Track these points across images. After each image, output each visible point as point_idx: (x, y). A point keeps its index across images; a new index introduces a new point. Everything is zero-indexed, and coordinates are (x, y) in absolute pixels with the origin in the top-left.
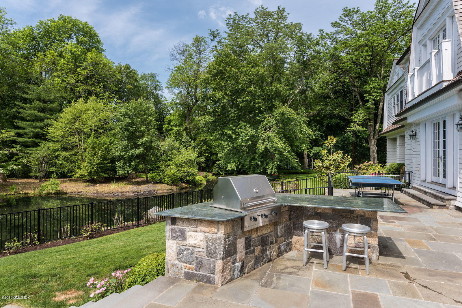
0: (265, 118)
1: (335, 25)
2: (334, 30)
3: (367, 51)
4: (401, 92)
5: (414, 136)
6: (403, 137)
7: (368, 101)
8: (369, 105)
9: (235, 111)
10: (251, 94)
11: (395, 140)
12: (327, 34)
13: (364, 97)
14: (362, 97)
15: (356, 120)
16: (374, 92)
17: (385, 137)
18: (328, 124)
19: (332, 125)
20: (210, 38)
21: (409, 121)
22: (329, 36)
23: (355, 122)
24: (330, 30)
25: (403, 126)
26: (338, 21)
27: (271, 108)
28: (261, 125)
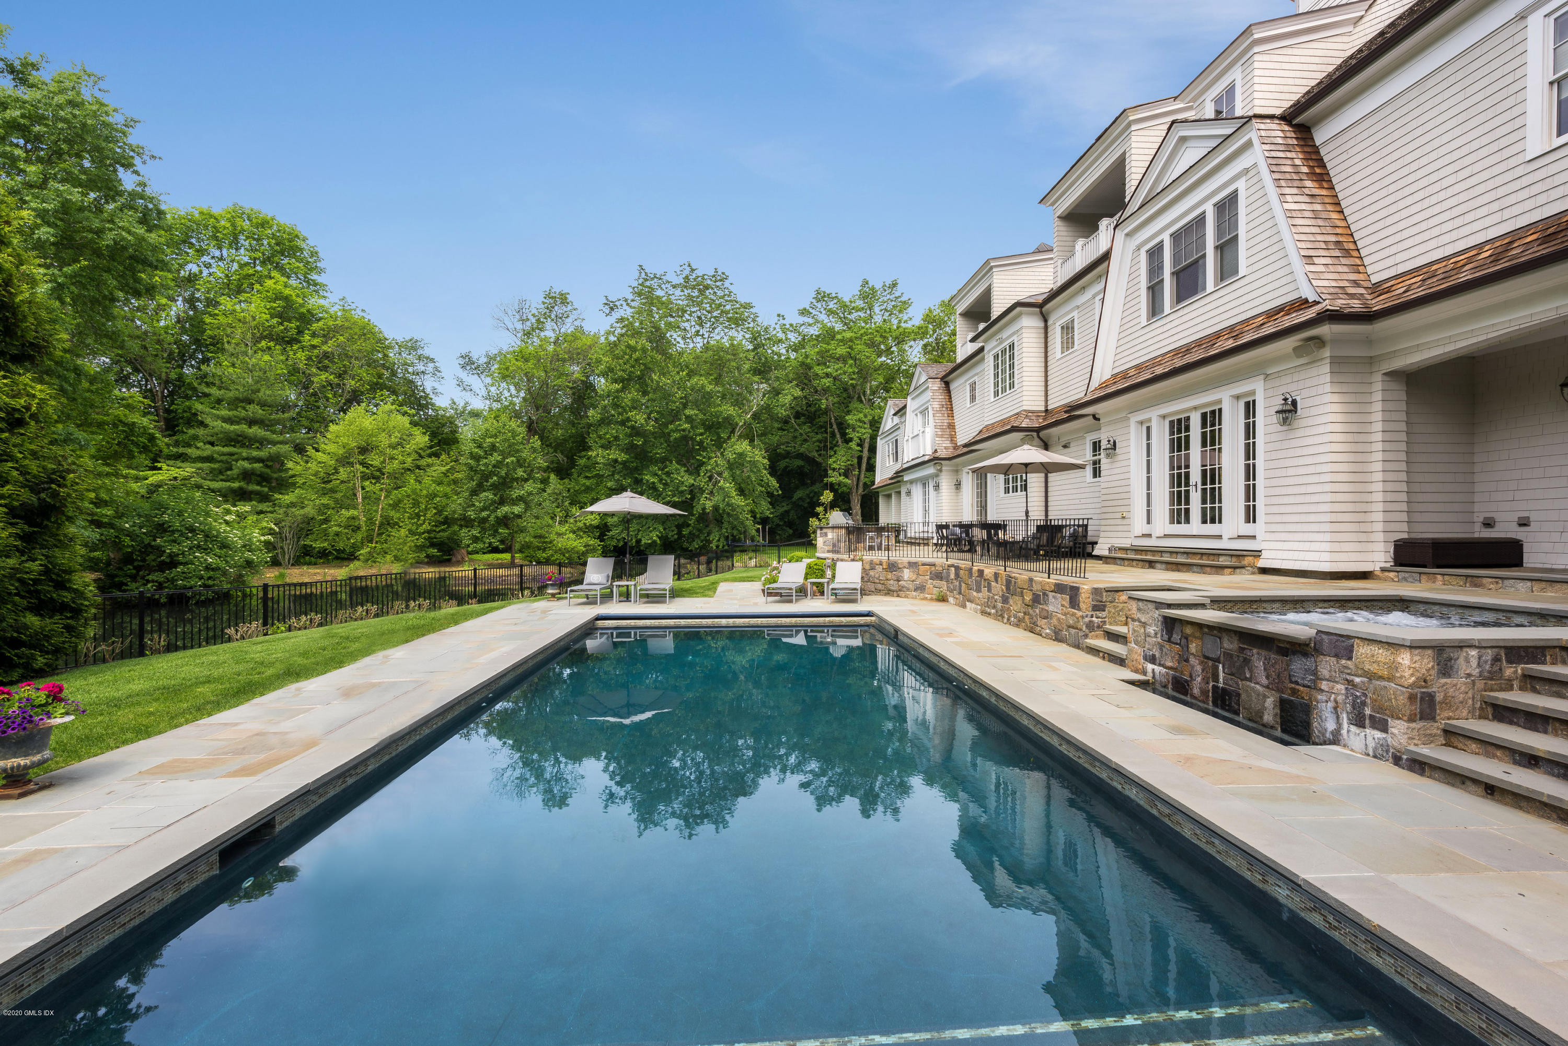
0: (710, 458)
1: (804, 312)
2: (801, 319)
3: (851, 366)
4: (897, 441)
5: (909, 493)
6: (899, 493)
7: (851, 440)
8: (853, 445)
9: (661, 444)
10: (689, 419)
11: (889, 496)
12: (791, 325)
13: (846, 434)
14: (843, 435)
15: (835, 466)
16: (859, 427)
17: (878, 492)
18: (786, 467)
19: (792, 470)
20: (604, 309)
21: (906, 479)
22: (795, 329)
23: (834, 469)
24: (794, 318)
25: (899, 482)
26: (808, 308)
27: (719, 444)
28: (703, 469)
